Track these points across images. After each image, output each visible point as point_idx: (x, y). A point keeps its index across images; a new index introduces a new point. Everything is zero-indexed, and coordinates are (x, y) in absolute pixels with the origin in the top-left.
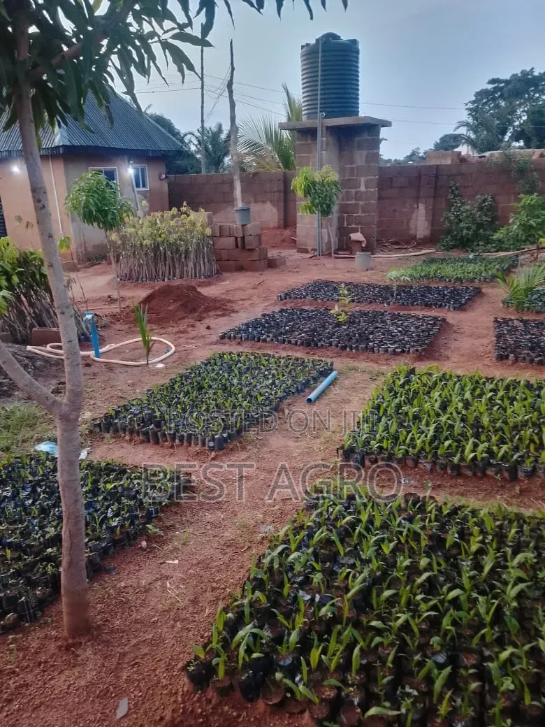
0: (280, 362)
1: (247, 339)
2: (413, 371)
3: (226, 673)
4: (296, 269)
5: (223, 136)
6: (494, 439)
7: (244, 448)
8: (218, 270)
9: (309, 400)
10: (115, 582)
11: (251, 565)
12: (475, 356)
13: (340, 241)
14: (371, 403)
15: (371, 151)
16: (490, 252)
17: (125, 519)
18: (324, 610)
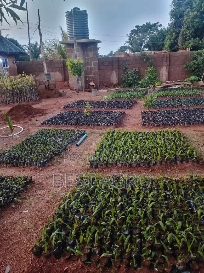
0: (65, 132)
1: (52, 124)
2: (114, 132)
3: (48, 250)
4: (70, 96)
5: (38, 46)
6: (142, 153)
7: (53, 165)
8: (39, 98)
9: (77, 145)
10: (3, 222)
11: (56, 209)
12: (135, 125)
13: (86, 85)
14: (99, 144)
15: (95, 52)
16: (139, 88)
17: (5, 197)
18: (84, 221)
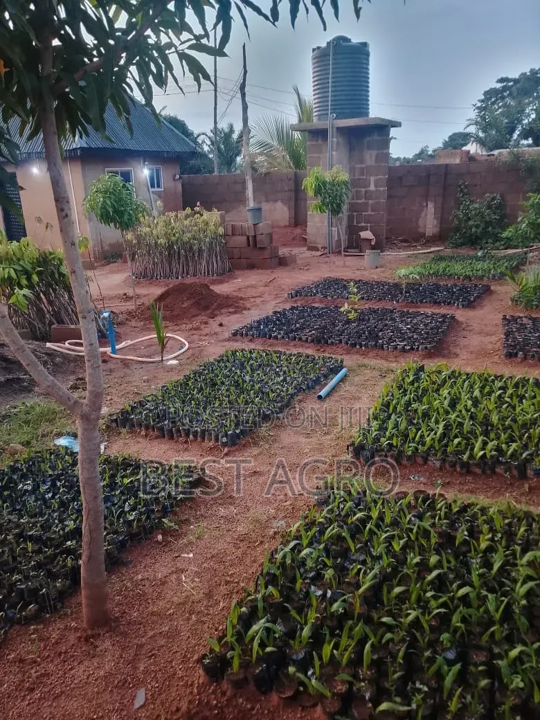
0: (291, 359)
1: (259, 336)
2: (422, 369)
3: (241, 666)
4: (307, 266)
5: (235, 136)
6: (503, 437)
7: (256, 444)
8: (230, 269)
9: (320, 397)
10: (132, 575)
11: (263, 559)
12: (483, 354)
13: (350, 240)
14: (380, 401)
15: (381, 151)
16: (499, 250)
17: (141, 514)
18: (335, 606)
